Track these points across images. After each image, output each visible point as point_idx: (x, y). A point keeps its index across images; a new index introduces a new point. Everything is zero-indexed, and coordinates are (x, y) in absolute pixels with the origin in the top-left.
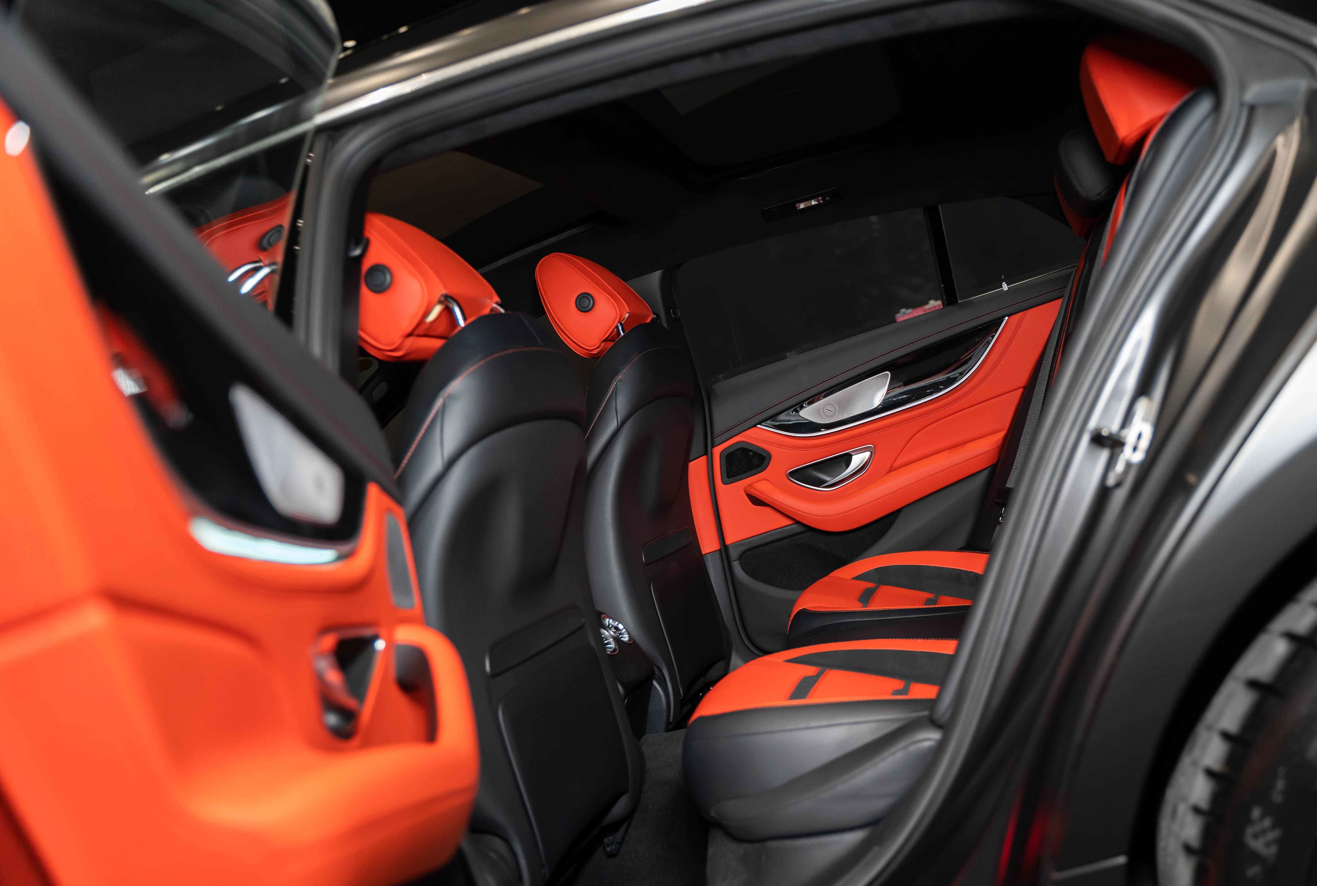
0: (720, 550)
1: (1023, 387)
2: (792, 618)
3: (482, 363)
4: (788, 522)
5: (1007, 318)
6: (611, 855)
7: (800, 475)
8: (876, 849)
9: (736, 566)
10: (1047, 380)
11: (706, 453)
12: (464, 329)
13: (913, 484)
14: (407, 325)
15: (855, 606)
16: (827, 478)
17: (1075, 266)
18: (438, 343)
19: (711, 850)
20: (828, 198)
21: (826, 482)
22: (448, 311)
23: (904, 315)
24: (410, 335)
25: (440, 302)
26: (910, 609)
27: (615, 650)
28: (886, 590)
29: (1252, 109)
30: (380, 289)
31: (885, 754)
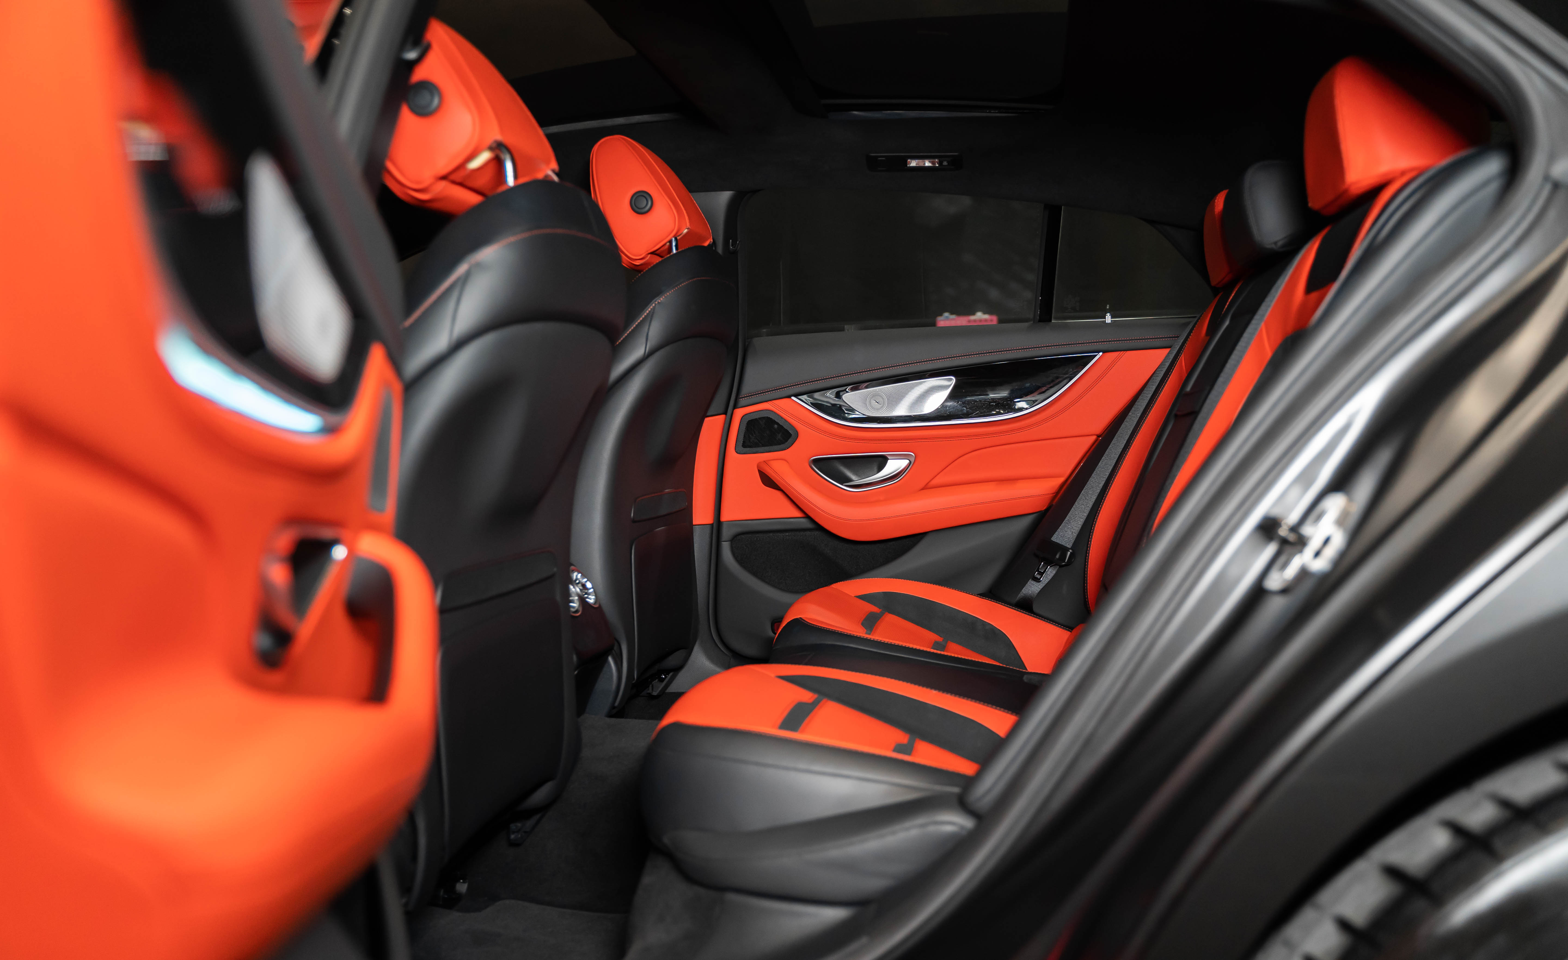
0: (712, 525)
1: (1096, 435)
2: (784, 625)
3: (526, 235)
4: (796, 513)
5: (1101, 354)
6: (515, 844)
7: (824, 465)
8: (864, 940)
9: (726, 547)
10: (1129, 435)
11: (725, 413)
12: (512, 189)
13: (947, 509)
14: (444, 165)
15: (860, 632)
16: (853, 477)
17: (1195, 317)
18: (474, 199)
19: (647, 879)
20: (945, 163)
21: (850, 480)
22: (497, 163)
23: (946, 320)
24: (444, 178)
25: (491, 149)
26: (916, 649)
27: (577, 611)
28: (890, 618)
29: (1556, 186)
30: (423, 112)
31: (897, 827)
